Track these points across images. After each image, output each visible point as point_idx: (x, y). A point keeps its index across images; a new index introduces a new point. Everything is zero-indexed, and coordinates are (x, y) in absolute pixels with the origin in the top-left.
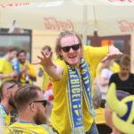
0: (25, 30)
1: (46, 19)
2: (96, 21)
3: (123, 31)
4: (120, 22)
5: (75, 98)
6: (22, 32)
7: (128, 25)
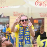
0: (7, 16)
1: (14, 12)
2: (32, 13)
3: (41, 17)
4: (40, 14)
5: (20, 39)
6: (6, 17)
7: (43, 15)
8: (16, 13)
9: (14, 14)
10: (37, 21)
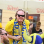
4: (37, 9)
8: (10, 7)
9: (8, 8)
10: (32, 17)
